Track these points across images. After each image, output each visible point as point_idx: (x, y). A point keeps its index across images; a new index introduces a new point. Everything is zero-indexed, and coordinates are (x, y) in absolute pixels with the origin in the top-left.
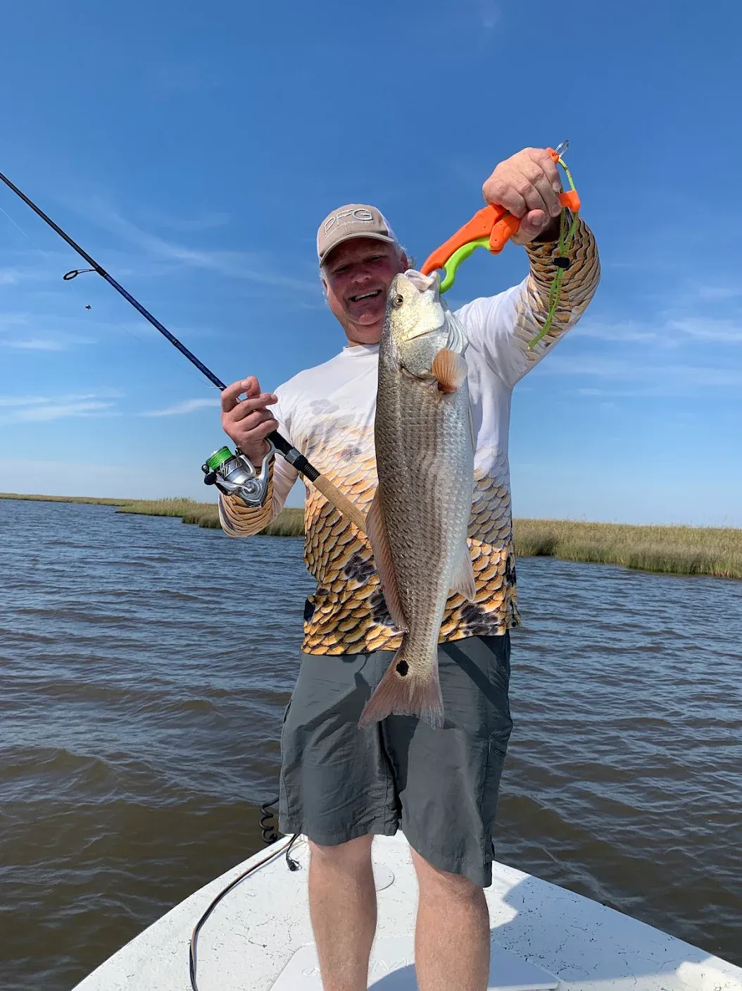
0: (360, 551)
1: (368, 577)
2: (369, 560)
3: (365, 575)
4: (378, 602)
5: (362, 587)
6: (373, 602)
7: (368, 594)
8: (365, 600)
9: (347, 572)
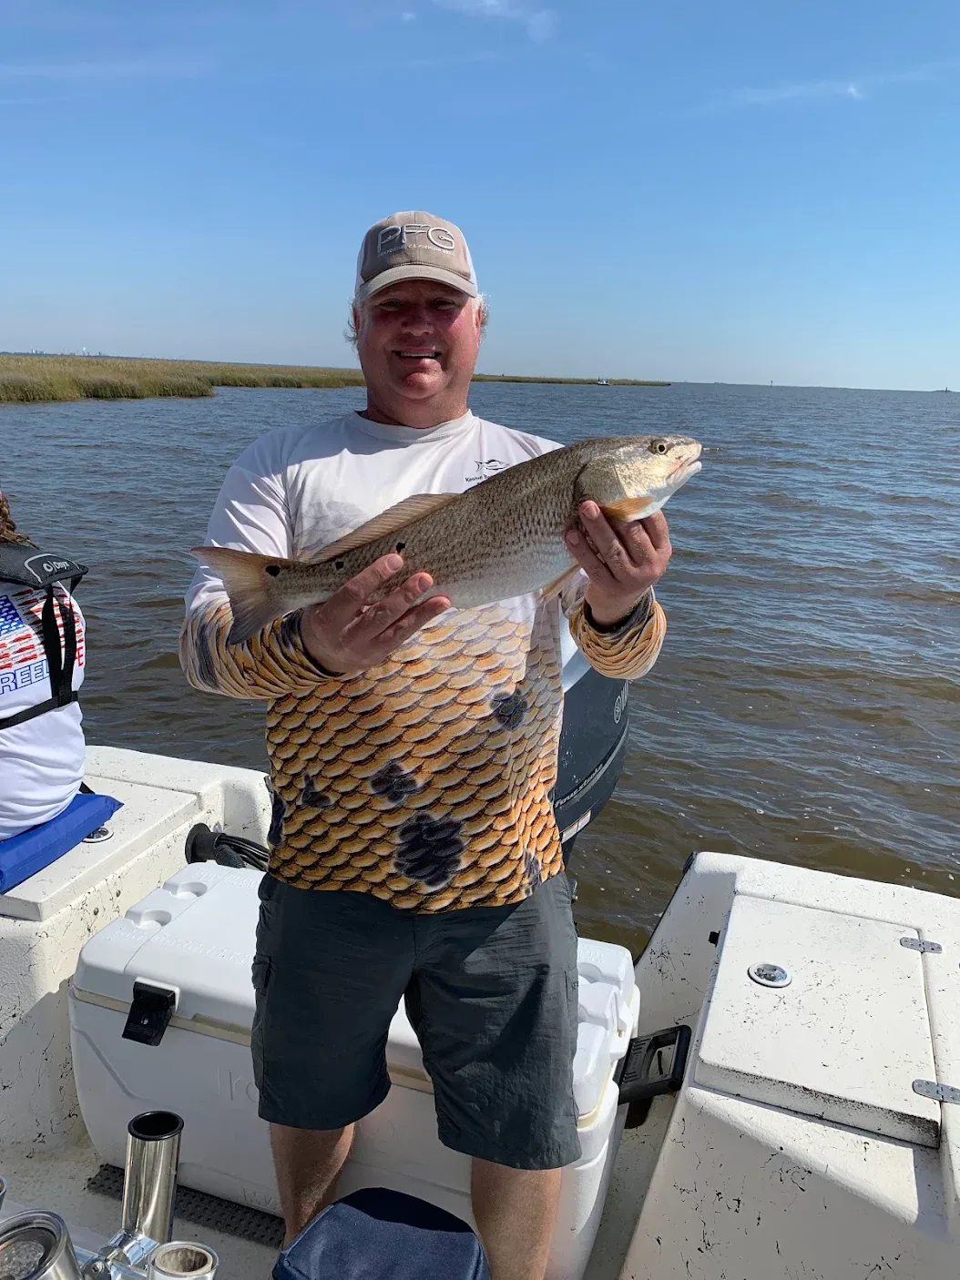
0: (402, 757)
1: (405, 796)
2: (412, 772)
3: (402, 792)
4: (410, 837)
5: (393, 809)
6: (402, 835)
7: (400, 820)
8: (393, 829)
9: (375, 784)
